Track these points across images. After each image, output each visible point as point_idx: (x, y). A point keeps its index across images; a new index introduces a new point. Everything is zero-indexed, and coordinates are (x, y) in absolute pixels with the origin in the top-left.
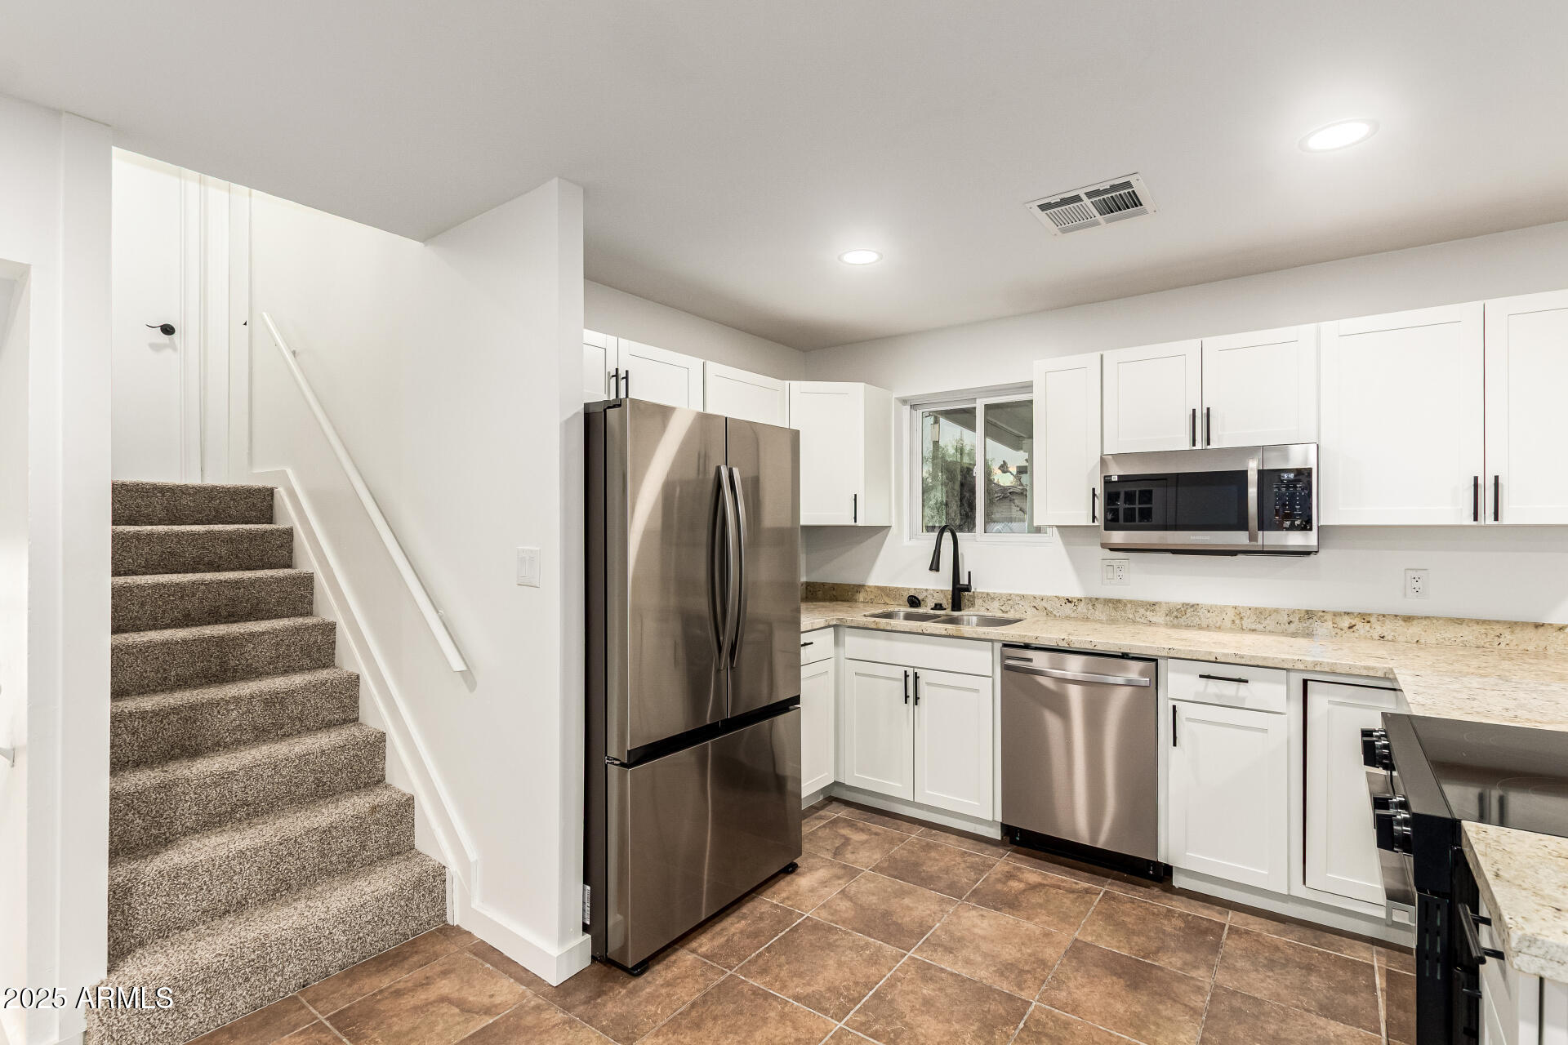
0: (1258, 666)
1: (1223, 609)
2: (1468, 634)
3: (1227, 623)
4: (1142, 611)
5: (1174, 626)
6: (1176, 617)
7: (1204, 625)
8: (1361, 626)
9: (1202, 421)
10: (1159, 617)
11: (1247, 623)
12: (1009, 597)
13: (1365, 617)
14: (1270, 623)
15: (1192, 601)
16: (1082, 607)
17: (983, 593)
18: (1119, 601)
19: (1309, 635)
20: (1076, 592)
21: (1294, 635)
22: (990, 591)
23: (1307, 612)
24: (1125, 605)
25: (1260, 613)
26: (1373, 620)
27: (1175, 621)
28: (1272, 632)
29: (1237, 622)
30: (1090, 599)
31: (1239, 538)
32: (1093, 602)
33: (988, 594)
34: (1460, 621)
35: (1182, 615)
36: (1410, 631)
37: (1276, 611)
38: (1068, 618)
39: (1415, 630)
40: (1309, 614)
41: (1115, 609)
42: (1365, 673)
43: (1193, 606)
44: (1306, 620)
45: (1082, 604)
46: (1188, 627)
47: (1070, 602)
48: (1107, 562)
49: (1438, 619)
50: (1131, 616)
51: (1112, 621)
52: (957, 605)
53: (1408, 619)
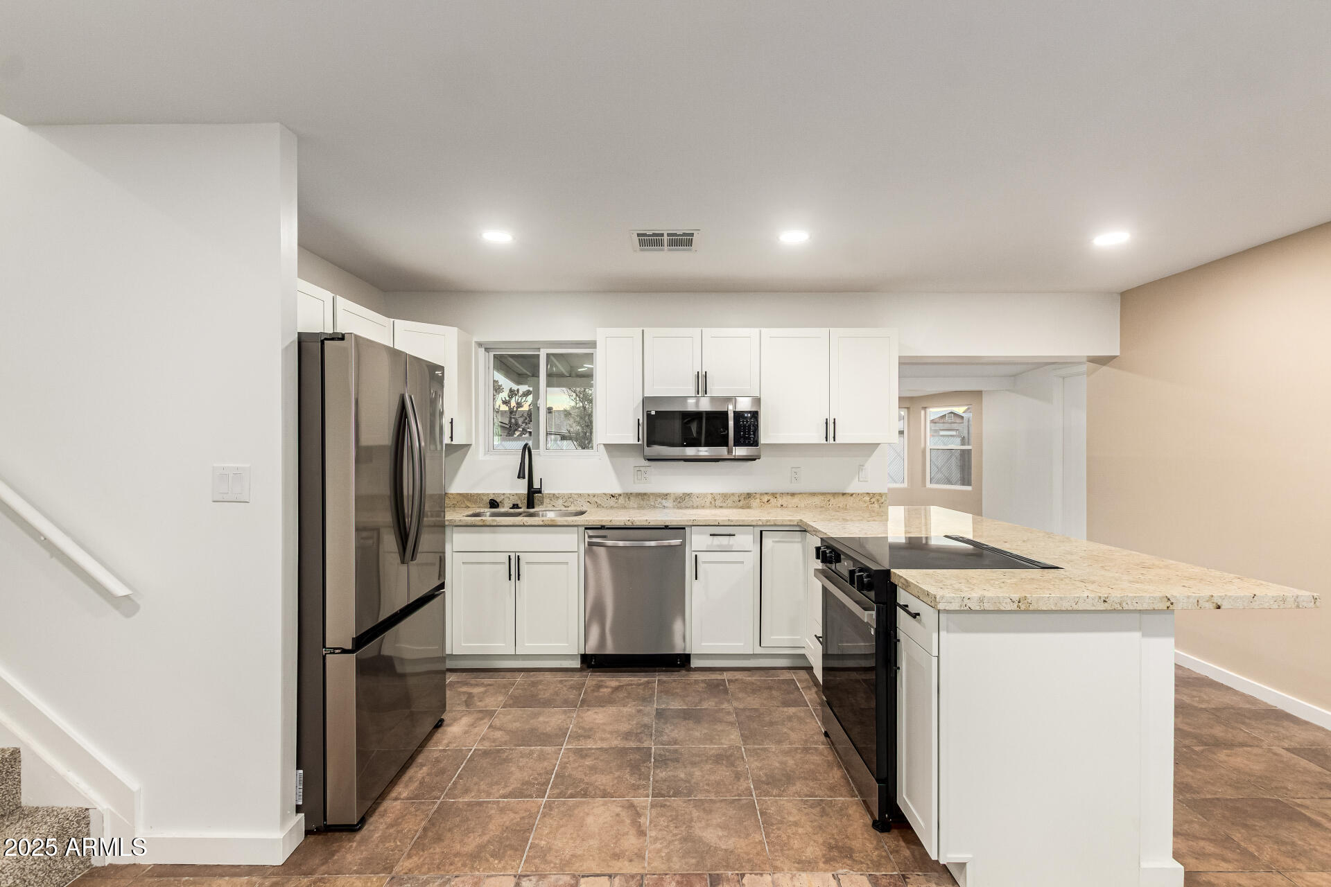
0: (740, 526)
1: (705, 495)
2: (817, 500)
3: (708, 503)
4: (659, 500)
5: (680, 508)
6: (680, 502)
7: (695, 506)
8: (773, 501)
9: (702, 381)
10: (669, 503)
11: (718, 503)
12: (570, 496)
13: (774, 495)
14: (729, 502)
15: (687, 491)
16: (621, 500)
17: (550, 494)
18: (645, 494)
19: (749, 507)
20: (617, 490)
21: (742, 508)
22: (556, 492)
23: (748, 494)
24: (649, 497)
25: (725, 496)
26: (778, 496)
27: (679, 505)
28: (731, 507)
29: (713, 502)
30: (627, 494)
31: (722, 451)
32: (629, 496)
33: (554, 494)
34: (813, 494)
35: (683, 500)
36: (794, 501)
37: (733, 494)
38: (612, 507)
39: (796, 500)
40: (749, 495)
41: (643, 500)
42: (789, 523)
43: (689, 495)
44: (746, 499)
45: (621, 498)
46: (686, 508)
47: (613, 497)
48: (638, 469)
49: (805, 494)
50: (652, 504)
51: (640, 507)
52: (531, 504)
53: (793, 495)
